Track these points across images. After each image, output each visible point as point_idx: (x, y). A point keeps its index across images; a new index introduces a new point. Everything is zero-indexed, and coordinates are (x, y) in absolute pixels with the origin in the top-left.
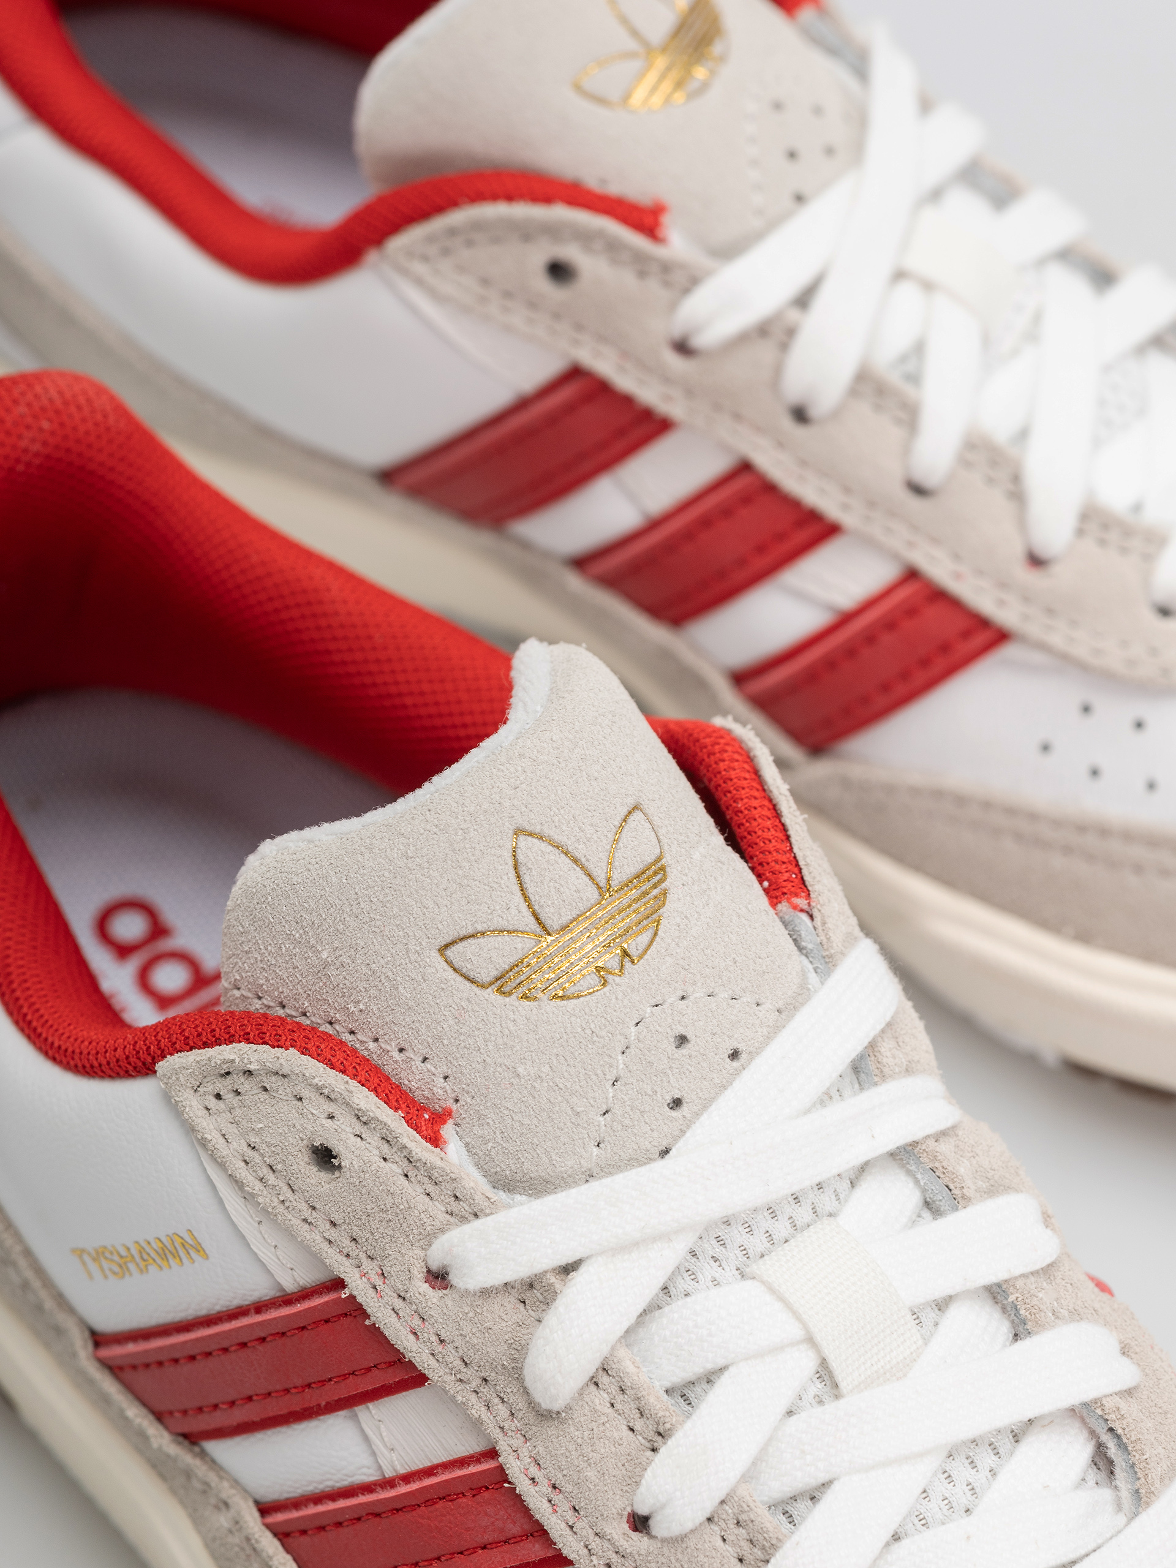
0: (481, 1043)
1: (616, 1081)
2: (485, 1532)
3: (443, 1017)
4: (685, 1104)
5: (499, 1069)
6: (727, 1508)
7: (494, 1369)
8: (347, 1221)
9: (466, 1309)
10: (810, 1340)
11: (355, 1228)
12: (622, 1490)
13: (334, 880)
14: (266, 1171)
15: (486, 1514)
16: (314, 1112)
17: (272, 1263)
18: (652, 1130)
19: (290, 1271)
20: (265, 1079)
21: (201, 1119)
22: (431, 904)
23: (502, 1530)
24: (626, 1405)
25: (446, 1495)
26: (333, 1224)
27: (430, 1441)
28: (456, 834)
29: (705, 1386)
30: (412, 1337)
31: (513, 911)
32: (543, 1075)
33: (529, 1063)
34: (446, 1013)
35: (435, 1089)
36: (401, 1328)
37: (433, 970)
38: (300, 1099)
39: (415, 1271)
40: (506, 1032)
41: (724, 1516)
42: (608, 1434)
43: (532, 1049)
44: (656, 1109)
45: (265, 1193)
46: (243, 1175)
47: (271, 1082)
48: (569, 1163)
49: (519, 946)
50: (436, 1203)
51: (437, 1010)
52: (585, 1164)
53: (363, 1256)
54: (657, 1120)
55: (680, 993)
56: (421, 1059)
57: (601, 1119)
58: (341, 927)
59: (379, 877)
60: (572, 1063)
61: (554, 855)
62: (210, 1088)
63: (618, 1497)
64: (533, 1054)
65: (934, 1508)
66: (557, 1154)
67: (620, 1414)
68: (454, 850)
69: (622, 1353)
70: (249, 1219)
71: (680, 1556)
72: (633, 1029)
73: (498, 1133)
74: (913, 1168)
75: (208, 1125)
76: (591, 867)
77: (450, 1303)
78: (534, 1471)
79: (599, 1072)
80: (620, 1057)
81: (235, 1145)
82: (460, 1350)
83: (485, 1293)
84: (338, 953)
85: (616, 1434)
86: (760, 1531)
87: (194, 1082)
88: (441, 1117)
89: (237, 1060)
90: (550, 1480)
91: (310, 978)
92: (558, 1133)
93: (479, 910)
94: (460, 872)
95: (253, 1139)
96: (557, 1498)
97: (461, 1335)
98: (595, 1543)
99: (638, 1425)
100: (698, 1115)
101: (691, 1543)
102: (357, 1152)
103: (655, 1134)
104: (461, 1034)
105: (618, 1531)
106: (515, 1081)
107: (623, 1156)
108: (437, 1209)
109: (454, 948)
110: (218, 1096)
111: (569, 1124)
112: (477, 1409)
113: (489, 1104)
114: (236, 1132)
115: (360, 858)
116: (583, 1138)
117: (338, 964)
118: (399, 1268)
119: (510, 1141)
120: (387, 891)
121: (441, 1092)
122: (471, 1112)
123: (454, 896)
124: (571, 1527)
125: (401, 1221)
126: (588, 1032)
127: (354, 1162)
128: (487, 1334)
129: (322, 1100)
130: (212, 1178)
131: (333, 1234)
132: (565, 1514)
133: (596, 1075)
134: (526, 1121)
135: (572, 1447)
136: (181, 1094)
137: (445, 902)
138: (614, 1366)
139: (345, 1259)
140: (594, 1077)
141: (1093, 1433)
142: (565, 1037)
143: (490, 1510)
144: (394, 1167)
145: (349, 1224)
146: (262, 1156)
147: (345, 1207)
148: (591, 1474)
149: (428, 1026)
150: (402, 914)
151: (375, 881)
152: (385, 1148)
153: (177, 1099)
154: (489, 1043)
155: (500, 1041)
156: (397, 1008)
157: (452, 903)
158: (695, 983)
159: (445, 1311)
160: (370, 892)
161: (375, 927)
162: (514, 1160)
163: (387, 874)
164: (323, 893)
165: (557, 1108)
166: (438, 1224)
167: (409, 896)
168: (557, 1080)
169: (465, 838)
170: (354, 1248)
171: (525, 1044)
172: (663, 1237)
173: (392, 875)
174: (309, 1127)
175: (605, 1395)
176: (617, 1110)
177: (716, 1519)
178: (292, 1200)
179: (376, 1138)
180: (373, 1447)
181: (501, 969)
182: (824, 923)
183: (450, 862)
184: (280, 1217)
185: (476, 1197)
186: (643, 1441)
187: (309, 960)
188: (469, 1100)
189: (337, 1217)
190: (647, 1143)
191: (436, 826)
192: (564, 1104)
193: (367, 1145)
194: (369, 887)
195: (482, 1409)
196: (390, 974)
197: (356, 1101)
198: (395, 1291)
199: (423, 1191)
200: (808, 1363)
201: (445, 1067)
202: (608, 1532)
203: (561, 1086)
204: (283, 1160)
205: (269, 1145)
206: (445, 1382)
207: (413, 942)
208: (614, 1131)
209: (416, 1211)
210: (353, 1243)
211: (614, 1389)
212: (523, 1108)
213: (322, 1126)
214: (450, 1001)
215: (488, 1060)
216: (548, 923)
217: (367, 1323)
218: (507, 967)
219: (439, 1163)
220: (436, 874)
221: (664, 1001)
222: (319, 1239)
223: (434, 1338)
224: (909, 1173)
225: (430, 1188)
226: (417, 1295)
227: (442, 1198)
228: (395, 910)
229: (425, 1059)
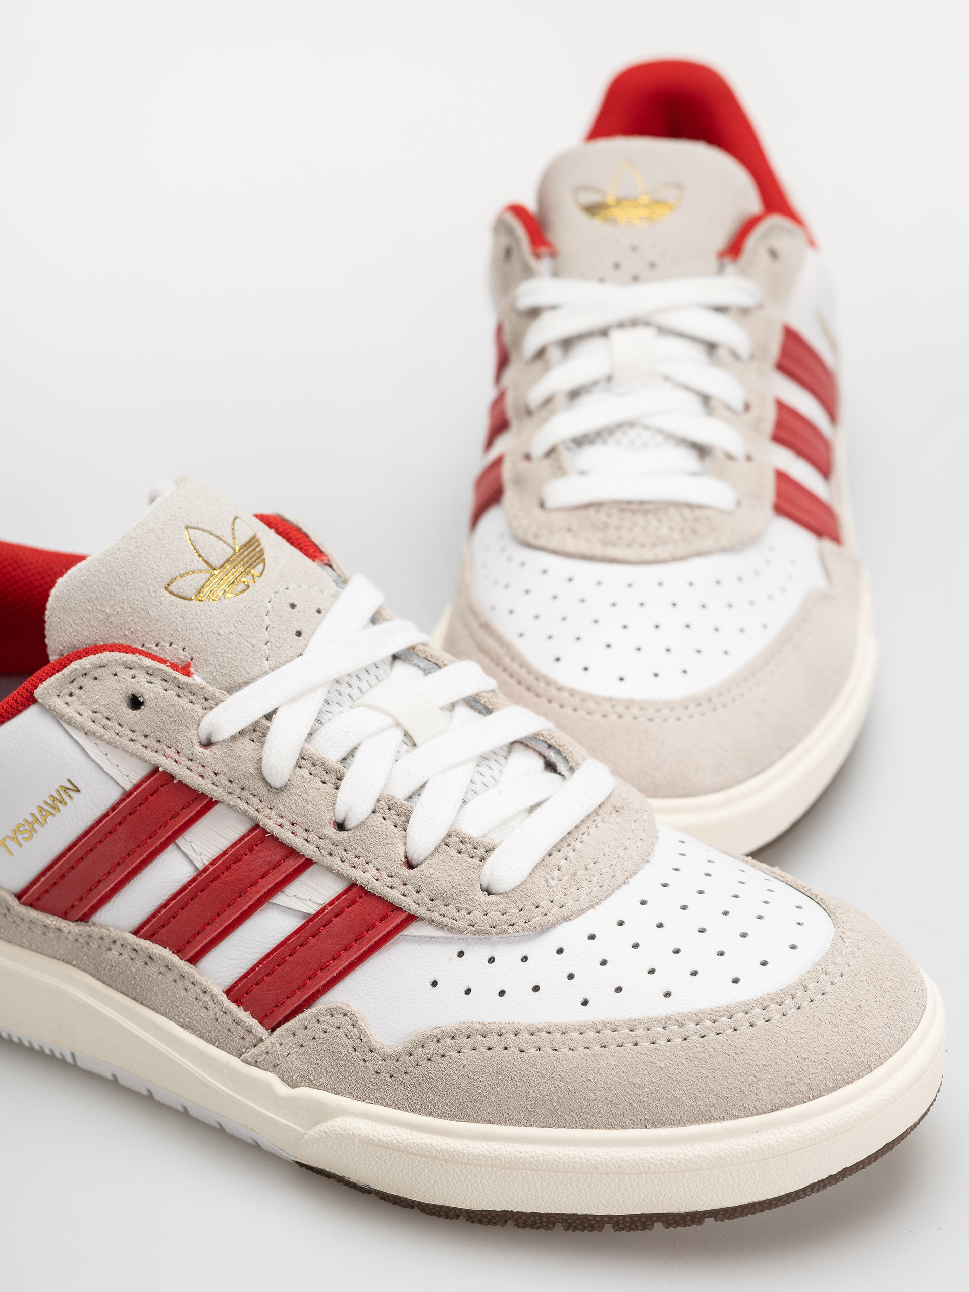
0: (197, 624)
1: (267, 628)
2: (262, 868)
3: (175, 619)
4: (303, 633)
5: (210, 635)
6: (382, 802)
7: (247, 778)
8: (153, 731)
9: (226, 750)
10: (398, 725)
11: (158, 733)
12: (328, 809)
13: (104, 570)
14: (105, 721)
15: (260, 858)
16: (125, 677)
17: (117, 775)
18: (291, 647)
19: (127, 777)
20: (94, 673)
21: (65, 709)
22: (155, 567)
23: (270, 862)
24: (319, 770)
25: (237, 859)
26: (146, 736)
27: (220, 840)
28: (159, 531)
29: (351, 758)
30: (200, 778)
31: (195, 562)
32: (232, 632)
33: (224, 628)
34: (176, 616)
35: (179, 656)
36: (194, 775)
37: (165, 598)
38: (116, 675)
39: (194, 742)
40: (208, 616)
41: (381, 807)
42: (313, 786)
43: (223, 621)
44: (290, 637)
45: (107, 732)
46: (94, 728)
47: (98, 673)
48: (256, 671)
49: (203, 577)
50: (197, 705)
51: (171, 616)
52: (264, 669)
53: (165, 748)
54: (292, 641)
55: (285, 587)
56: (168, 644)
57: (266, 646)
58: (112, 593)
59: (126, 560)
60: (244, 623)
61: (207, 535)
62: (66, 691)
63: (327, 813)
64: (224, 623)
65: (478, 787)
66: (249, 667)
67: (316, 776)
68: (159, 539)
69: (308, 746)
70: (101, 754)
71: (365, 833)
72: (269, 604)
73: (217, 667)
74: (416, 661)
75: (69, 710)
76: (225, 539)
77: (216, 751)
78: (280, 820)
79: (258, 625)
80: (266, 617)
81: (85, 715)
82: (227, 775)
83: (233, 738)
84: (114, 608)
85: (317, 785)
86: (401, 806)
87: (56, 692)
88: (188, 665)
89: (78, 668)
90: (290, 821)
91: (101, 628)
92: (247, 657)
93: (179, 564)
94: (166, 549)
95: (95, 706)
96: (296, 828)
97: (226, 765)
98: (321, 843)
99: (326, 778)
100: (311, 637)
101: (369, 823)
102: (151, 690)
103: (293, 648)
104: (186, 624)
105: (331, 831)
106: (219, 638)
107: (281, 661)
108: (198, 707)
109: (172, 585)
110: (71, 695)
111: (251, 652)
112: (242, 805)
113: (209, 654)
114: (85, 708)
115: (114, 555)
116: (260, 657)
117: (115, 613)
118: (185, 743)
119: (224, 668)
120: (132, 566)
121: (183, 657)
122: (201, 661)
123: (165, 560)
124: (307, 840)
125: (181, 719)
126: (248, 608)
127: (151, 695)
128: (239, 760)
129: (127, 670)
130: (76, 739)
131: (146, 742)
132: (302, 834)
133: (257, 626)
134: (229, 656)
135: (297, 798)
136: (51, 700)
137: (162, 564)
138: (306, 753)
139: (156, 754)
140: (257, 628)
141: (541, 754)
142: (237, 612)
143: (261, 855)
144: (171, 692)
145: (155, 732)
146: (102, 713)
147: (151, 723)
148: (310, 807)
149: (168, 626)
150: (142, 575)
151: (125, 563)
152: (165, 684)
153: (50, 703)
154: (201, 624)
155: (206, 621)
156: (151, 623)
157: (165, 564)
158: (290, 582)
159: (215, 756)
160: (124, 569)
161: (130, 586)
162: (228, 677)
163: (130, 558)
164: (99, 579)
165: (243, 646)
166: (200, 714)
167: (143, 566)
168: (239, 632)
169: (163, 533)
170: (159, 745)
171: (219, 620)
172: (313, 690)
173: (133, 558)
174: (124, 686)
175: (306, 770)
176: (272, 640)
177: (377, 810)
178: (122, 730)
179: (159, 680)
180: (190, 857)
181: (197, 589)
182: (338, 567)
183: (159, 545)
184: (118, 743)
185: (216, 694)
186: (331, 785)
187: (99, 619)
188: (198, 655)
189: (147, 730)
190: (291, 653)
191: (148, 530)
192: (246, 643)
193: (156, 685)
194: (123, 567)
195: (244, 804)
196: (143, 607)
197: (145, 663)
198: (186, 757)
199: (188, 700)
200: (398, 735)
201: (182, 644)
202: (326, 833)
203: (242, 634)
204: (114, 710)
205: (104, 705)
206: (223, 796)
207: (151, 587)
208: (273, 651)
209: (188, 711)
210: (158, 743)
211: (309, 765)
212: (226, 650)
213: (131, 682)
214: (177, 610)
215: (203, 632)
216: (214, 565)
217: (175, 782)
218: (200, 588)
219: (193, 682)
220: (154, 552)
221: (279, 590)
222: (140, 748)
223: (212, 774)
224: (414, 665)
225: (192, 698)
226: (198, 754)
227: (199, 700)
228: (138, 574)
229: (171, 644)
